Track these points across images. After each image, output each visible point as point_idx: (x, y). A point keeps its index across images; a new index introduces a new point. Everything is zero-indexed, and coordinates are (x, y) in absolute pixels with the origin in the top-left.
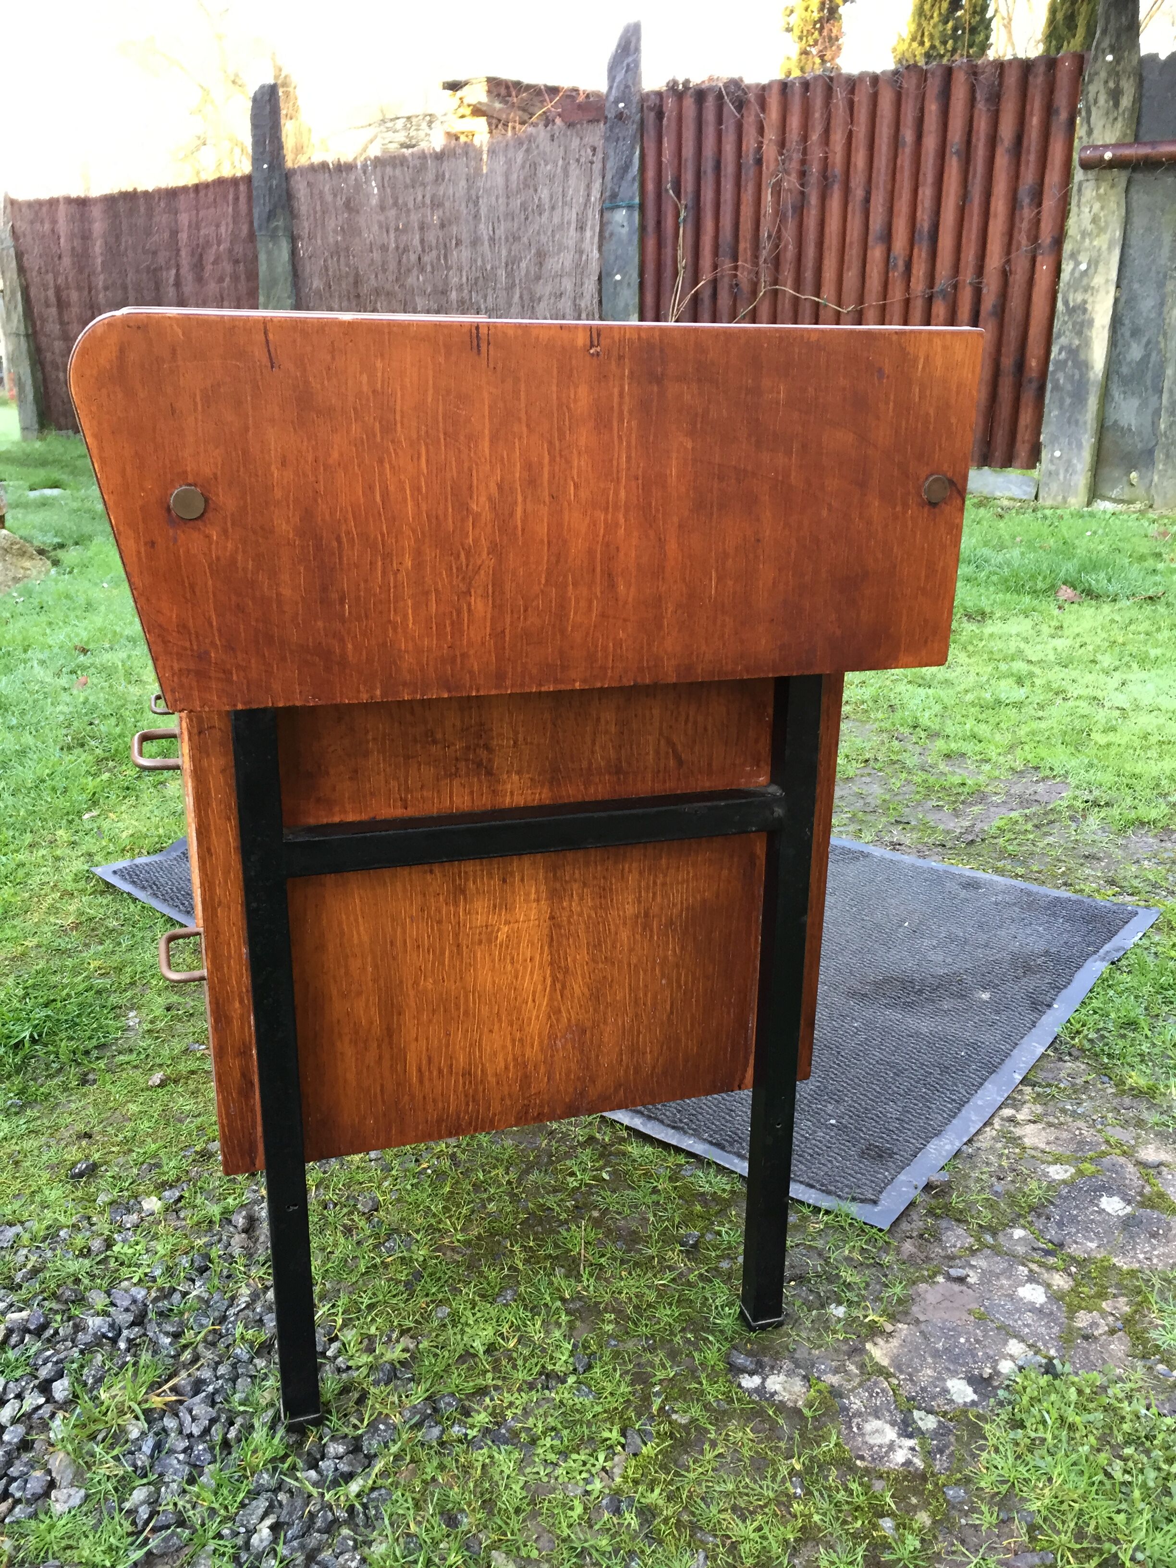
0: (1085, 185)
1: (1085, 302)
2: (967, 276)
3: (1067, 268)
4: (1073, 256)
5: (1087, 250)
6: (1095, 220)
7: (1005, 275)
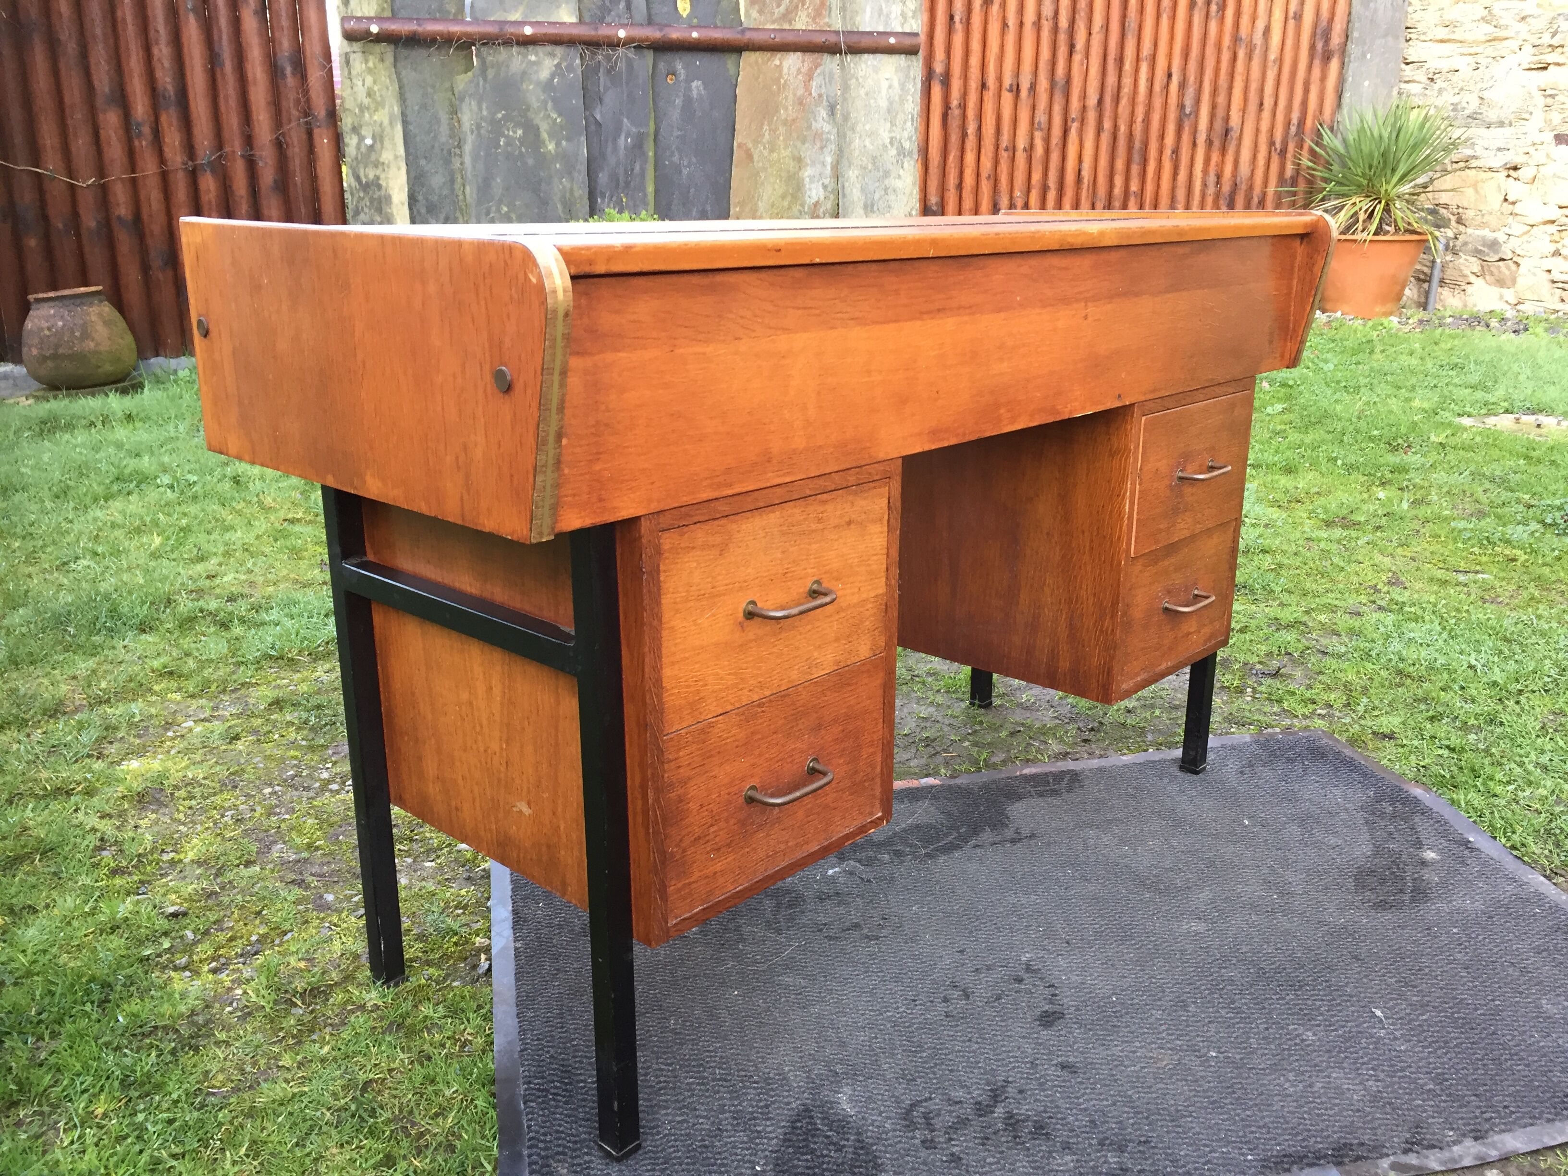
0: (352, 56)
1: (378, 178)
2: (235, 146)
3: (351, 143)
4: (355, 130)
5: (368, 124)
6: (369, 94)
7: (280, 146)
